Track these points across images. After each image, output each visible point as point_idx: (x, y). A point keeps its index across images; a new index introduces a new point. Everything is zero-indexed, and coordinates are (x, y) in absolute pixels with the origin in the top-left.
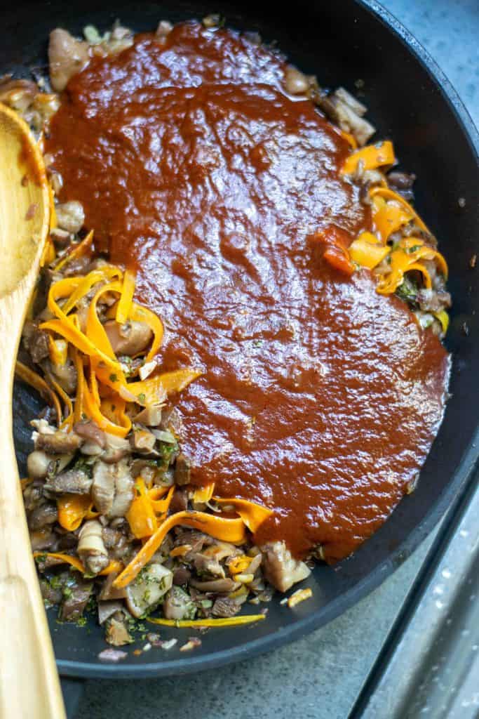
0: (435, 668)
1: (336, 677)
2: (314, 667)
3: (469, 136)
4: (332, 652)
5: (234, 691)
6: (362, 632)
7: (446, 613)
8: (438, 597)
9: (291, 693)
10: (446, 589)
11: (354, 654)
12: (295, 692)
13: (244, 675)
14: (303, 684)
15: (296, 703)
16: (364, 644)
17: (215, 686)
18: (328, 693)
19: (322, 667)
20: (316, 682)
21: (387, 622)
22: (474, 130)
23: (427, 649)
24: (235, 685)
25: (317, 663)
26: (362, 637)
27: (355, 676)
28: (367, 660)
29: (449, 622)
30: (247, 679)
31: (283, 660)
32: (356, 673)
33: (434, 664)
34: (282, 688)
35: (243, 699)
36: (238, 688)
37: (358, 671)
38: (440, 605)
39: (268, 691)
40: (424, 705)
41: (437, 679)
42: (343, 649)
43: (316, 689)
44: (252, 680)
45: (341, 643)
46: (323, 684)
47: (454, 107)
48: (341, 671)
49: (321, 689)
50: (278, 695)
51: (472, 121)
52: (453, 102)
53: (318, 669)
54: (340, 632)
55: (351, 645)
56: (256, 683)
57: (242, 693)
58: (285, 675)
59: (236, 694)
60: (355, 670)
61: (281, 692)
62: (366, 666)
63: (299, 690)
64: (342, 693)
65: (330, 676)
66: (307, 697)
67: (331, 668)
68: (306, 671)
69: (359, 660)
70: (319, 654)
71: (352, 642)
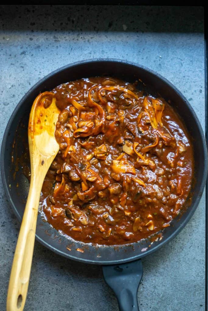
1: (198, 227)
4: (194, 222)
9: (189, 236)
11: (199, 219)
12: (190, 235)
13: (176, 238)
14: (191, 233)
15: (191, 238)
16: (200, 216)
18: (198, 232)
20: (194, 231)
26: (199, 214)
34: (186, 236)
35: (178, 243)
36: (176, 241)
39: (183, 238)
42: (196, 220)
46: (196, 230)
48: (198, 225)
49: (196, 232)
50: (186, 238)
53: (192, 227)
56: (179, 238)
58: (185, 233)
59: (176, 243)
60: (201, 223)
64: (201, 230)
65: (196, 228)
66: (193, 235)
67: (195, 226)
68: (190, 229)
69: (201, 220)
70: (191, 224)
71: (198, 217)
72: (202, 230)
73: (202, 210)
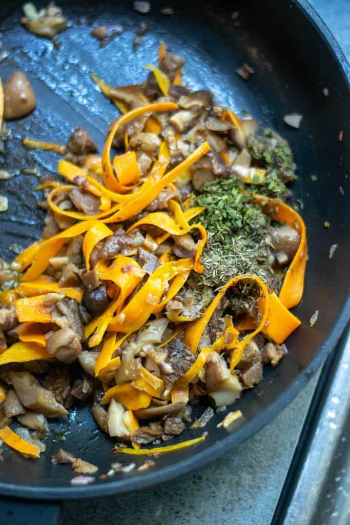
0: (338, 479)
1: (256, 493)
2: (237, 488)
3: (323, 36)
4: (249, 473)
5: (173, 515)
6: (272, 454)
7: (340, 432)
8: (331, 420)
9: (220, 510)
10: (337, 413)
11: (268, 473)
12: (224, 510)
13: (180, 501)
14: (230, 502)
15: (225, 519)
16: (275, 463)
17: (158, 514)
18: (250, 507)
19: (243, 487)
20: (240, 499)
21: (292, 443)
22: (327, 31)
23: (329, 463)
24: (174, 511)
25: (238, 484)
26: (272, 458)
27: (271, 490)
28: (279, 476)
29: (344, 439)
30: (183, 505)
31: (211, 484)
32: (271, 488)
33: (337, 476)
34: (213, 509)
35: (181, 521)
36: (177, 513)
37: (273, 486)
38: (334, 426)
39: (201, 512)
40: (333, 510)
41: (341, 488)
42: (258, 470)
43: (241, 505)
44: (188, 504)
45: (256, 466)
46: (246, 501)
47: (309, 16)
48: (259, 488)
49: (244, 504)
50: (210, 515)
51: (324, 24)
52: (307, 11)
53: (240, 488)
54: (254, 456)
55: (265, 466)
56: (191, 507)
57: (181, 517)
58: (214, 497)
59: (176, 517)
60: (270, 486)
61: (212, 511)
62: (279, 481)
63: (226, 508)
64: (263, 506)
65: (250, 493)
66: (234, 512)
67: (250, 486)
68: (230, 492)
69: (273, 476)
70: (240, 476)
71: (265, 463)
72: (267, 505)
73: (286, 450)
